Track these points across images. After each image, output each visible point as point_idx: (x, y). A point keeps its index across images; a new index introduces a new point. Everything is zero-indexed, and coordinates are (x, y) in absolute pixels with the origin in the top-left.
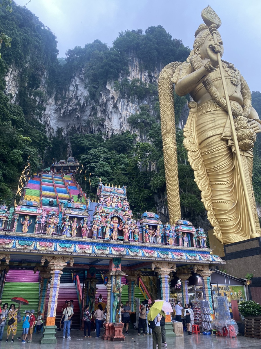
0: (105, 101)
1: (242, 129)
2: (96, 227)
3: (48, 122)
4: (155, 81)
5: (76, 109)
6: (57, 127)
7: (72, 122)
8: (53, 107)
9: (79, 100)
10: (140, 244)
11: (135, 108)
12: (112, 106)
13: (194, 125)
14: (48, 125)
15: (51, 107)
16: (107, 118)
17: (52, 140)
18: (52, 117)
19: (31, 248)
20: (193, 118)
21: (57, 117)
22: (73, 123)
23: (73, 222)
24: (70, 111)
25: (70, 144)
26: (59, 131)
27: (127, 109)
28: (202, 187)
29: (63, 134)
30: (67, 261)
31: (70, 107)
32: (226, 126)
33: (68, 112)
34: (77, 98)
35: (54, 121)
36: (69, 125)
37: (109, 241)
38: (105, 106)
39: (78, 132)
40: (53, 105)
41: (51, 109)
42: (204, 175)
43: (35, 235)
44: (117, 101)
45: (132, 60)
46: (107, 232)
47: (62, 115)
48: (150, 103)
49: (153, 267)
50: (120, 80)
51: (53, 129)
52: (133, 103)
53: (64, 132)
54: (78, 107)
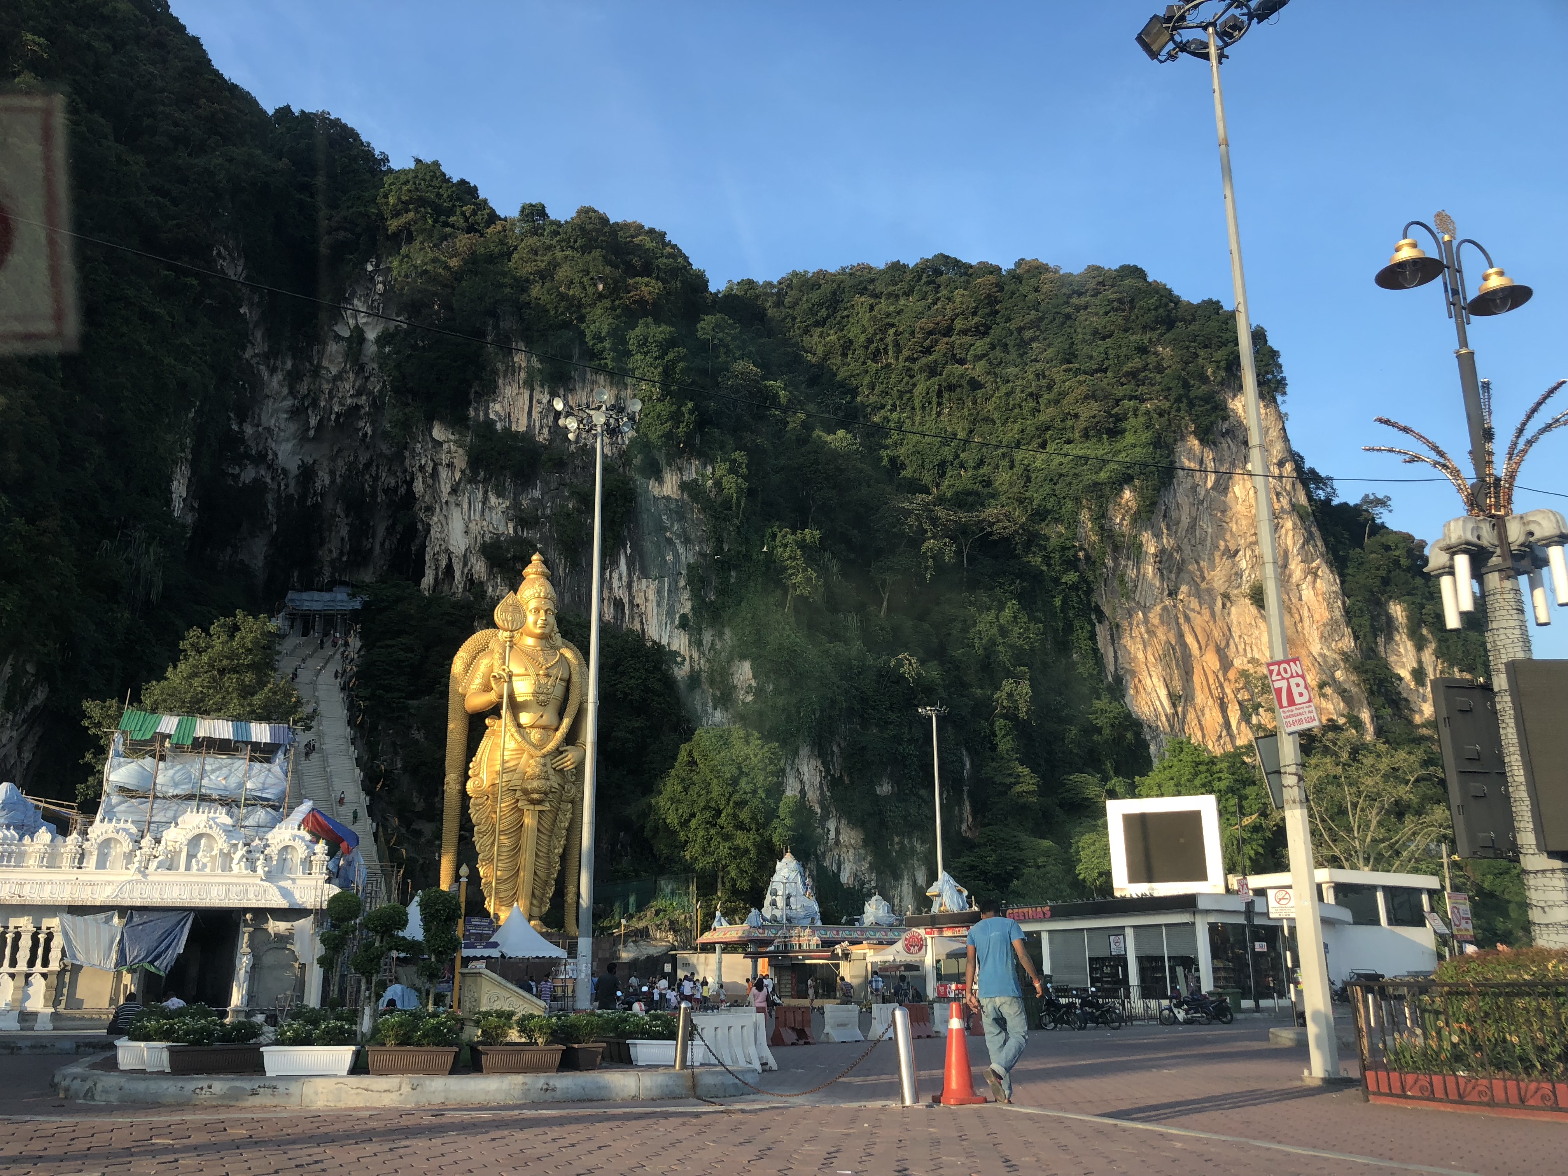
1: (531, 779)
5: (359, 407)
6: (300, 462)
8: (285, 403)
9: (367, 374)
11: (504, 513)
12: (449, 490)
13: (485, 757)
14: (270, 466)
15: (278, 405)
16: (438, 510)
17: (284, 509)
20: (487, 744)
21: (299, 433)
24: (339, 415)
25: (342, 515)
26: (307, 473)
27: (482, 514)
29: (318, 485)
31: (340, 405)
32: (517, 771)
33: (333, 417)
34: (361, 369)
38: (433, 479)
41: (277, 410)
44: (460, 479)
47: (312, 433)
48: (546, 496)
50: (473, 414)
51: (285, 471)
52: (499, 495)
53: (323, 478)
54: (363, 400)
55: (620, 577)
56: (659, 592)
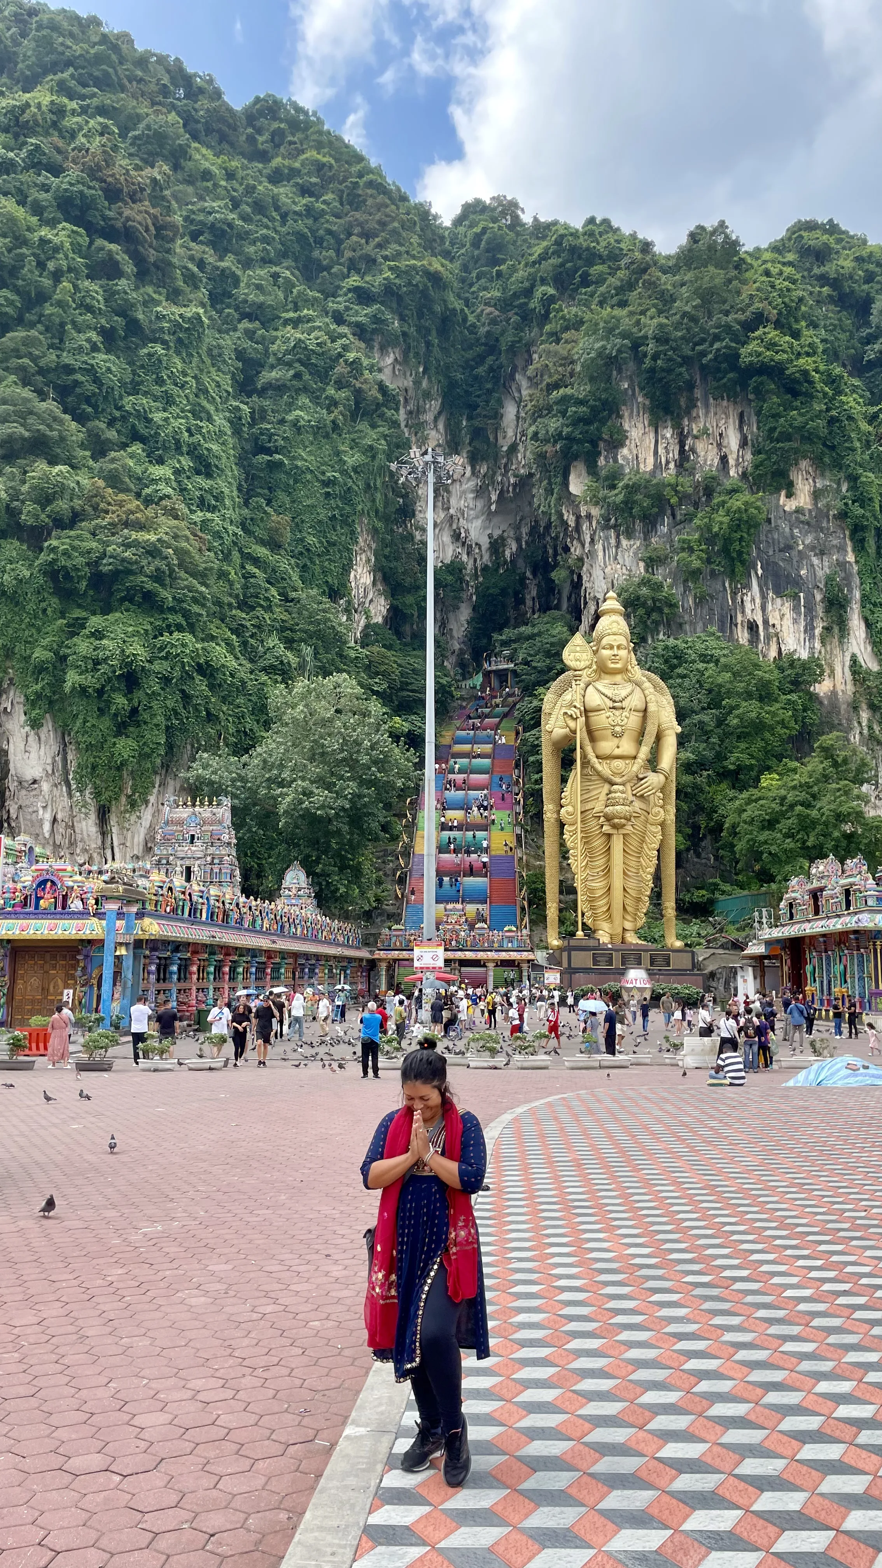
1: (612, 805)
3: (463, 535)
4: (693, 450)
6: (490, 536)
8: (470, 484)
11: (635, 554)
12: (589, 540)
14: (463, 543)
15: (465, 487)
16: (585, 560)
17: (481, 579)
18: (472, 512)
21: (486, 509)
24: (515, 485)
25: (531, 577)
26: (496, 546)
27: (616, 559)
29: (508, 553)
31: (515, 476)
32: (600, 799)
33: (511, 489)
35: (478, 523)
36: (520, 521)
40: (469, 480)
41: (464, 492)
44: (596, 528)
45: (630, 392)
47: (493, 507)
48: (673, 531)
50: (604, 463)
51: (479, 547)
52: (629, 537)
53: (510, 548)
55: (753, 600)
56: (796, 608)
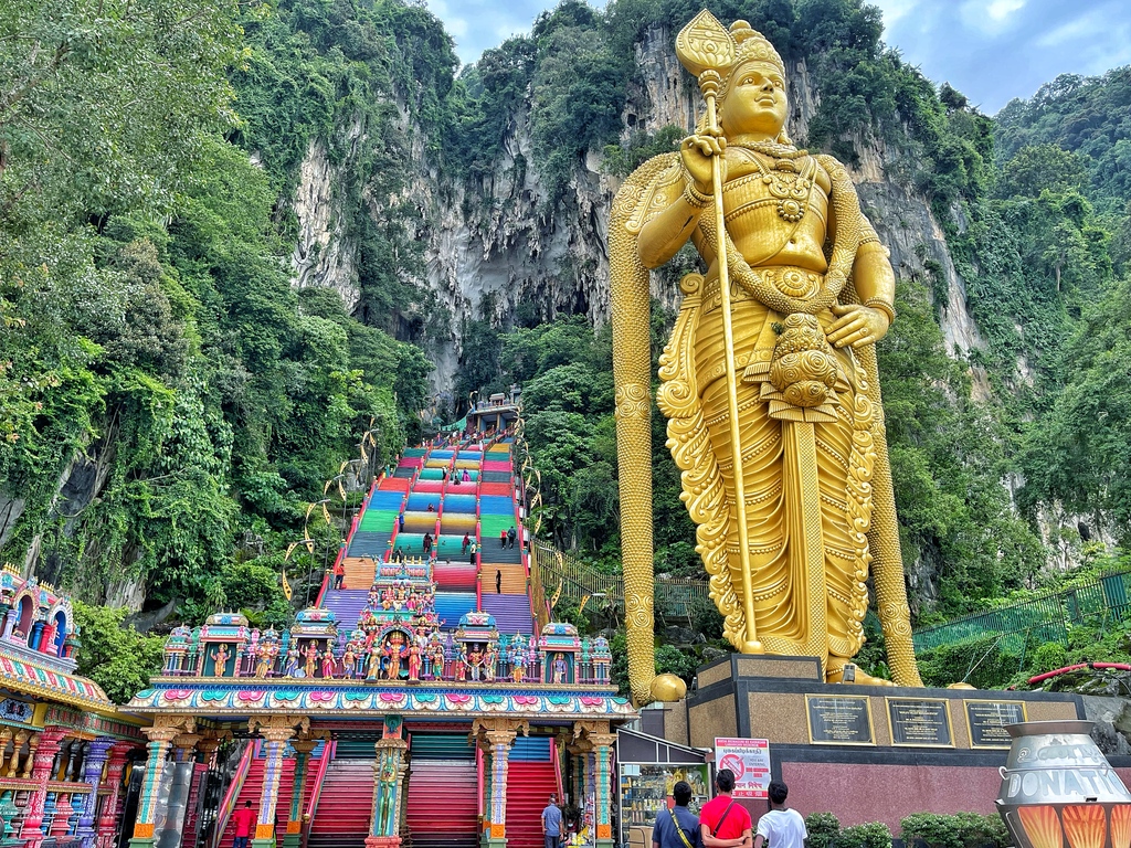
0: (587, 208)
1: (792, 352)
2: (351, 654)
3: (452, 284)
5: (528, 229)
6: (480, 292)
7: (521, 270)
8: (463, 235)
9: (533, 200)
10: (444, 684)
13: (689, 341)
14: (452, 293)
15: (456, 237)
17: (468, 334)
18: (462, 266)
19: (223, 705)
20: (687, 322)
21: (478, 263)
22: (524, 273)
23: (309, 648)
24: (510, 238)
26: (487, 305)
28: (702, 512)
29: (499, 311)
30: (295, 724)
31: (510, 226)
32: (757, 347)
33: (505, 243)
34: (527, 195)
35: (469, 277)
36: (513, 281)
37: (376, 682)
38: (593, 223)
39: (542, 300)
40: (461, 230)
41: (455, 243)
42: (709, 480)
43: (235, 679)
45: (659, 66)
46: (372, 666)
47: (486, 256)
49: (475, 730)
51: (468, 301)
53: (501, 306)
54: (531, 222)
